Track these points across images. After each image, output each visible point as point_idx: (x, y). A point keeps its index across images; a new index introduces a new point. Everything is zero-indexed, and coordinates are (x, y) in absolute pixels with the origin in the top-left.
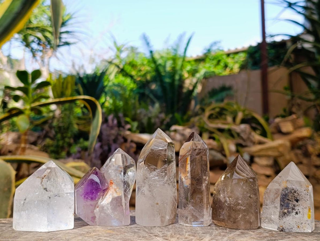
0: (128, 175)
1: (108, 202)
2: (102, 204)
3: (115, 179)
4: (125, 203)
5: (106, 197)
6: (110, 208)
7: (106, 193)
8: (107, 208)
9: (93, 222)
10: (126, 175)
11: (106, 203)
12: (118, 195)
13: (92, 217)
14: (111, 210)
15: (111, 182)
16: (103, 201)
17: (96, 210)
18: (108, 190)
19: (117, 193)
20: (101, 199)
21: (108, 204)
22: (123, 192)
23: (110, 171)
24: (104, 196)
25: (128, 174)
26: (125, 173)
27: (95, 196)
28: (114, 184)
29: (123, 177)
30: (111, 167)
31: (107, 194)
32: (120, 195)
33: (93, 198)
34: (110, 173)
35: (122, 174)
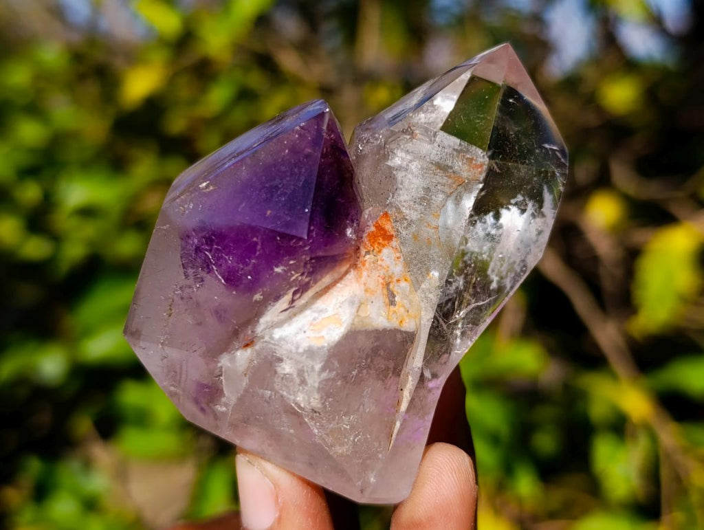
0: (500, 227)
1: (317, 344)
2: (278, 333)
3: (413, 215)
4: (422, 375)
5: (320, 304)
6: (314, 380)
7: (327, 279)
8: (301, 373)
9: (202, 410)
10: (489, 218)
11: (304, 345)
12: (393, 324)
13: (202, 386)
14: (317, 396)
15: (379, 228)
16: (290, 318)
17: (233, 360)
18: (344, 268)
19: (392, 303)
20: (283, 303)
21: (311, 353)
22: (426, 317)
23: (399, 158)
24: (310, 293)
25: (497, 216)
26: (480, 209)
27: (256, 272)
28: (394, 243)
29: (464, 221)
30: (412, 134)
31: (327, 289)
32: (408, 326)
33: (240, 279)
34: (399, 168)
35: (469, 203)
